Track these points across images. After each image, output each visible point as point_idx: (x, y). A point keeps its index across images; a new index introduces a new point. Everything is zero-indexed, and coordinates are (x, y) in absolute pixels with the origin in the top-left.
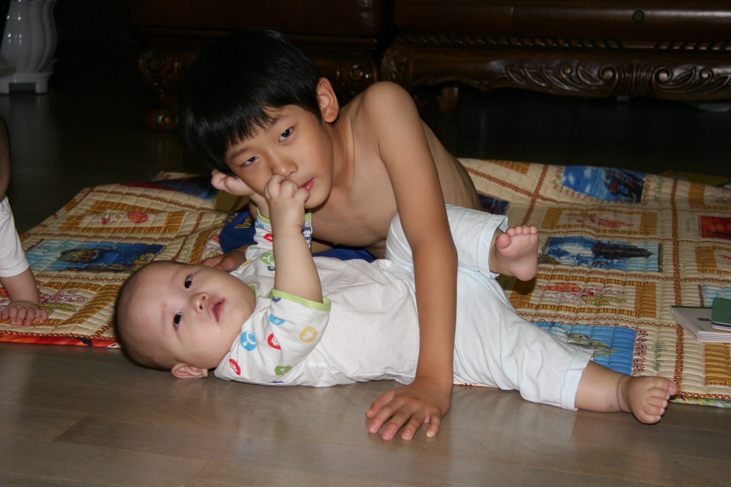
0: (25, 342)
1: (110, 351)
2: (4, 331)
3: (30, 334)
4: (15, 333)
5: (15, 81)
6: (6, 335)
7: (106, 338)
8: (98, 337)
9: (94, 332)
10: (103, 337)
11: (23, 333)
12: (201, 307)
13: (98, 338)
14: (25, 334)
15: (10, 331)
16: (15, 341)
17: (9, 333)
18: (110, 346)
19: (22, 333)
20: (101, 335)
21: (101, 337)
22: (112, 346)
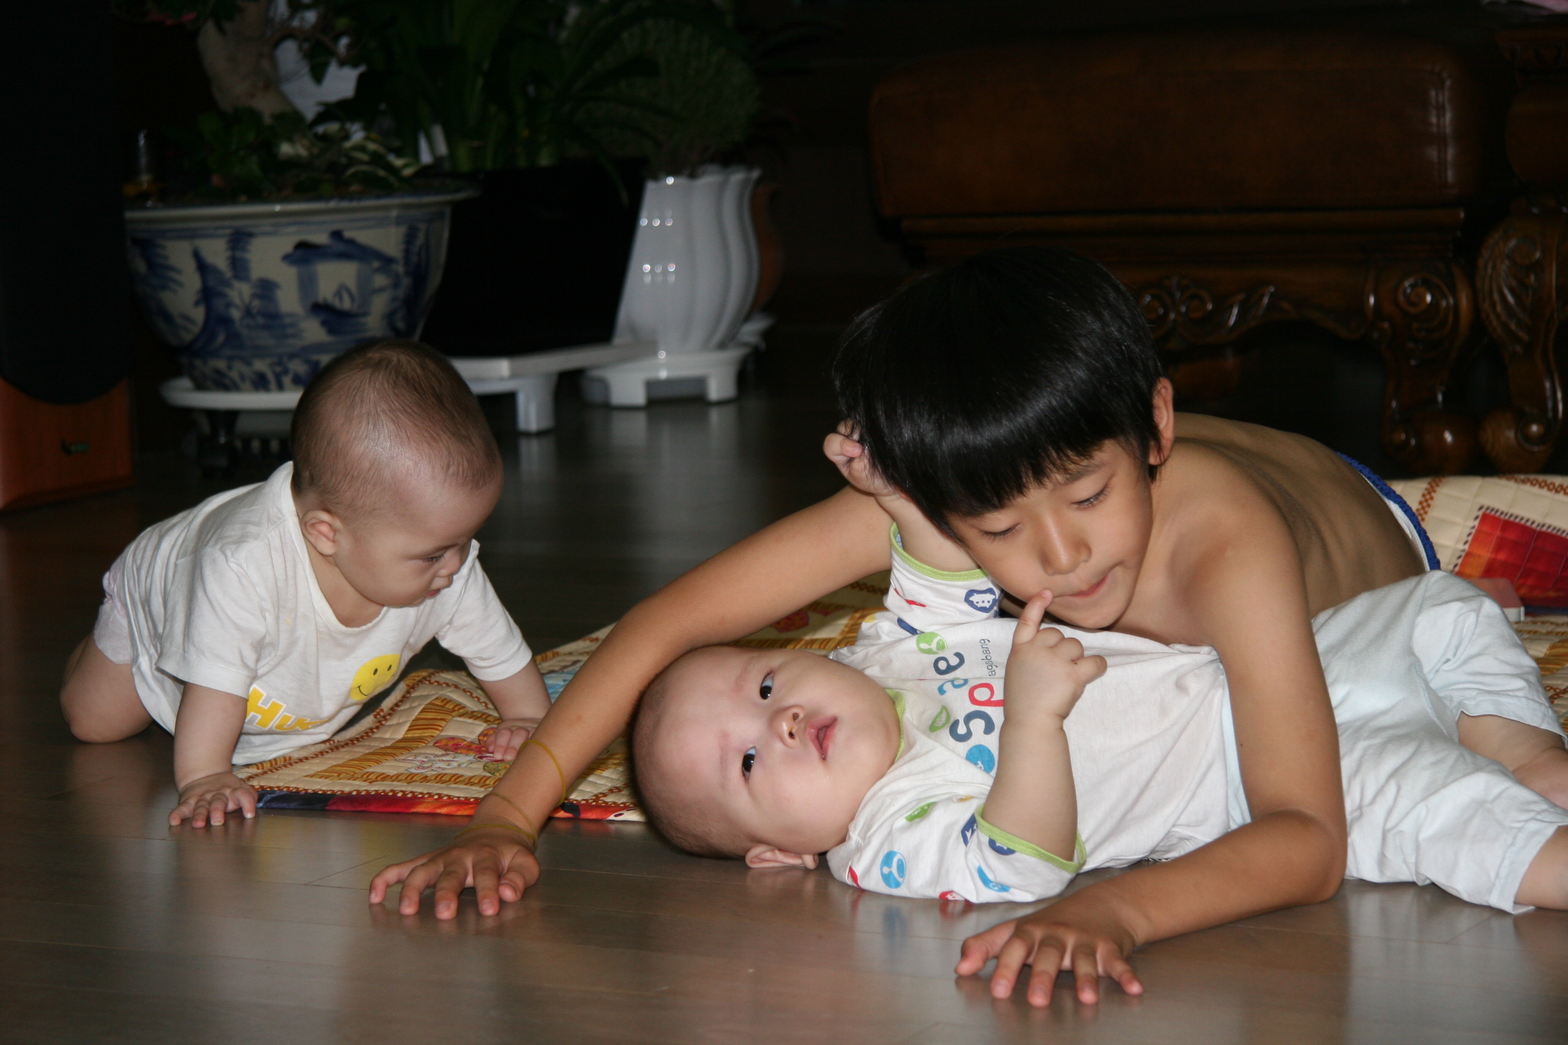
0: (459, 813)
1: (612, 827)
2: (428, 793)
3: (472, 800)
4: (445, 798)
5: (663, 374)
6: (430, 800)
7: (609, 803)
8: (594, 801)
9: (592, 794)
10: (605, 802)
11: (461, 799)
12: (791, 735)
13: (594, 803)
14: (463, 799)
15: (437, 794)
16: (444, 811)
17: (436, 797)
18: (612, 817)
19: (459, 797)
20: (602, 798)
21: (600, 802)
22: (616, 816)
